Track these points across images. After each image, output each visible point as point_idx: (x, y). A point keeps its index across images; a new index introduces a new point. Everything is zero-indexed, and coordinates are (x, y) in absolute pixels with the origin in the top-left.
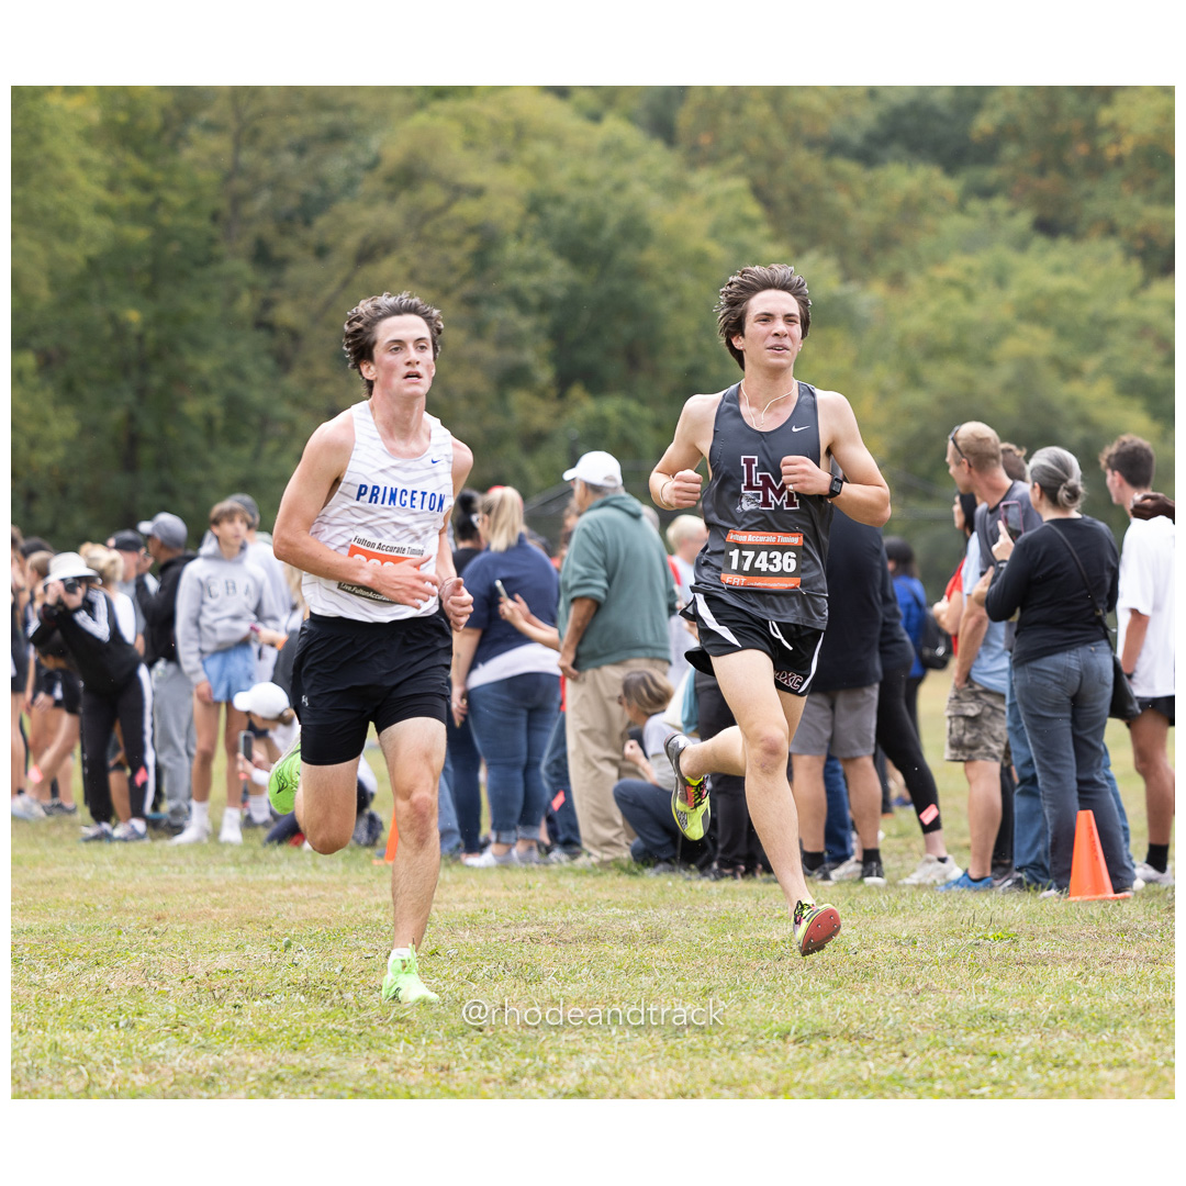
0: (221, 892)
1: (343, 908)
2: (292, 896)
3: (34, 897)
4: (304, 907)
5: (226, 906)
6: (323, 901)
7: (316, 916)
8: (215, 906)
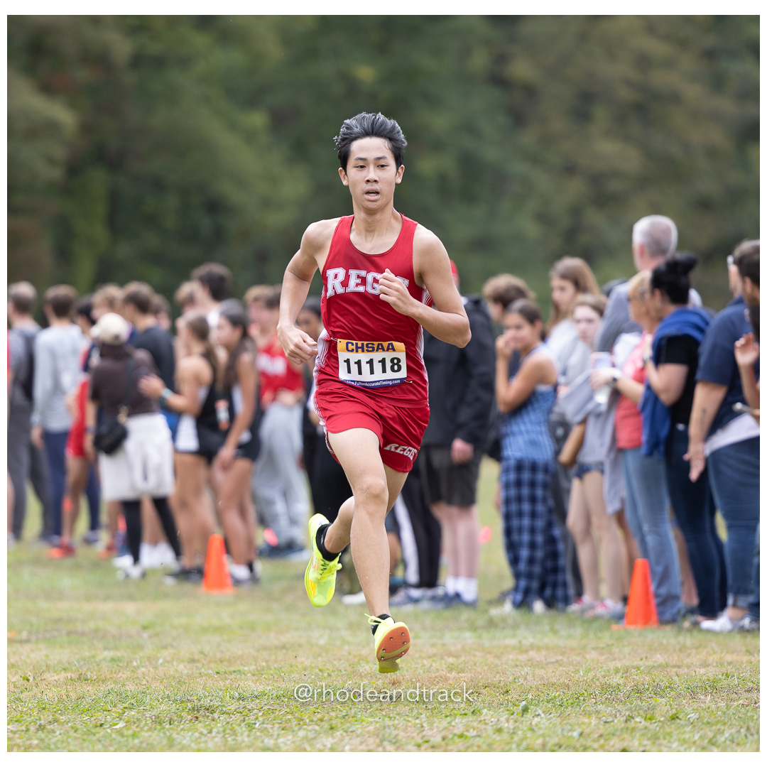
0: (457, 657)
1: (581, 673)
2: (529, 660)
3: (267, 662)
4: (542, 672)
5: (462, 671)
6: (561, 665)
7: (554, 680)
8: (451, 670)
